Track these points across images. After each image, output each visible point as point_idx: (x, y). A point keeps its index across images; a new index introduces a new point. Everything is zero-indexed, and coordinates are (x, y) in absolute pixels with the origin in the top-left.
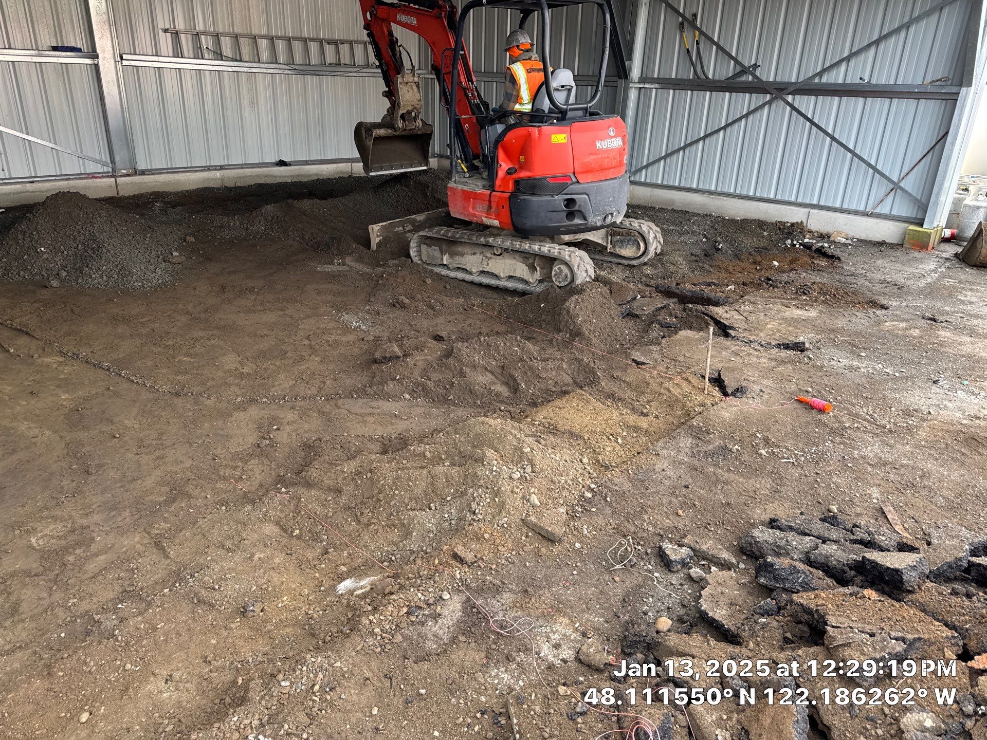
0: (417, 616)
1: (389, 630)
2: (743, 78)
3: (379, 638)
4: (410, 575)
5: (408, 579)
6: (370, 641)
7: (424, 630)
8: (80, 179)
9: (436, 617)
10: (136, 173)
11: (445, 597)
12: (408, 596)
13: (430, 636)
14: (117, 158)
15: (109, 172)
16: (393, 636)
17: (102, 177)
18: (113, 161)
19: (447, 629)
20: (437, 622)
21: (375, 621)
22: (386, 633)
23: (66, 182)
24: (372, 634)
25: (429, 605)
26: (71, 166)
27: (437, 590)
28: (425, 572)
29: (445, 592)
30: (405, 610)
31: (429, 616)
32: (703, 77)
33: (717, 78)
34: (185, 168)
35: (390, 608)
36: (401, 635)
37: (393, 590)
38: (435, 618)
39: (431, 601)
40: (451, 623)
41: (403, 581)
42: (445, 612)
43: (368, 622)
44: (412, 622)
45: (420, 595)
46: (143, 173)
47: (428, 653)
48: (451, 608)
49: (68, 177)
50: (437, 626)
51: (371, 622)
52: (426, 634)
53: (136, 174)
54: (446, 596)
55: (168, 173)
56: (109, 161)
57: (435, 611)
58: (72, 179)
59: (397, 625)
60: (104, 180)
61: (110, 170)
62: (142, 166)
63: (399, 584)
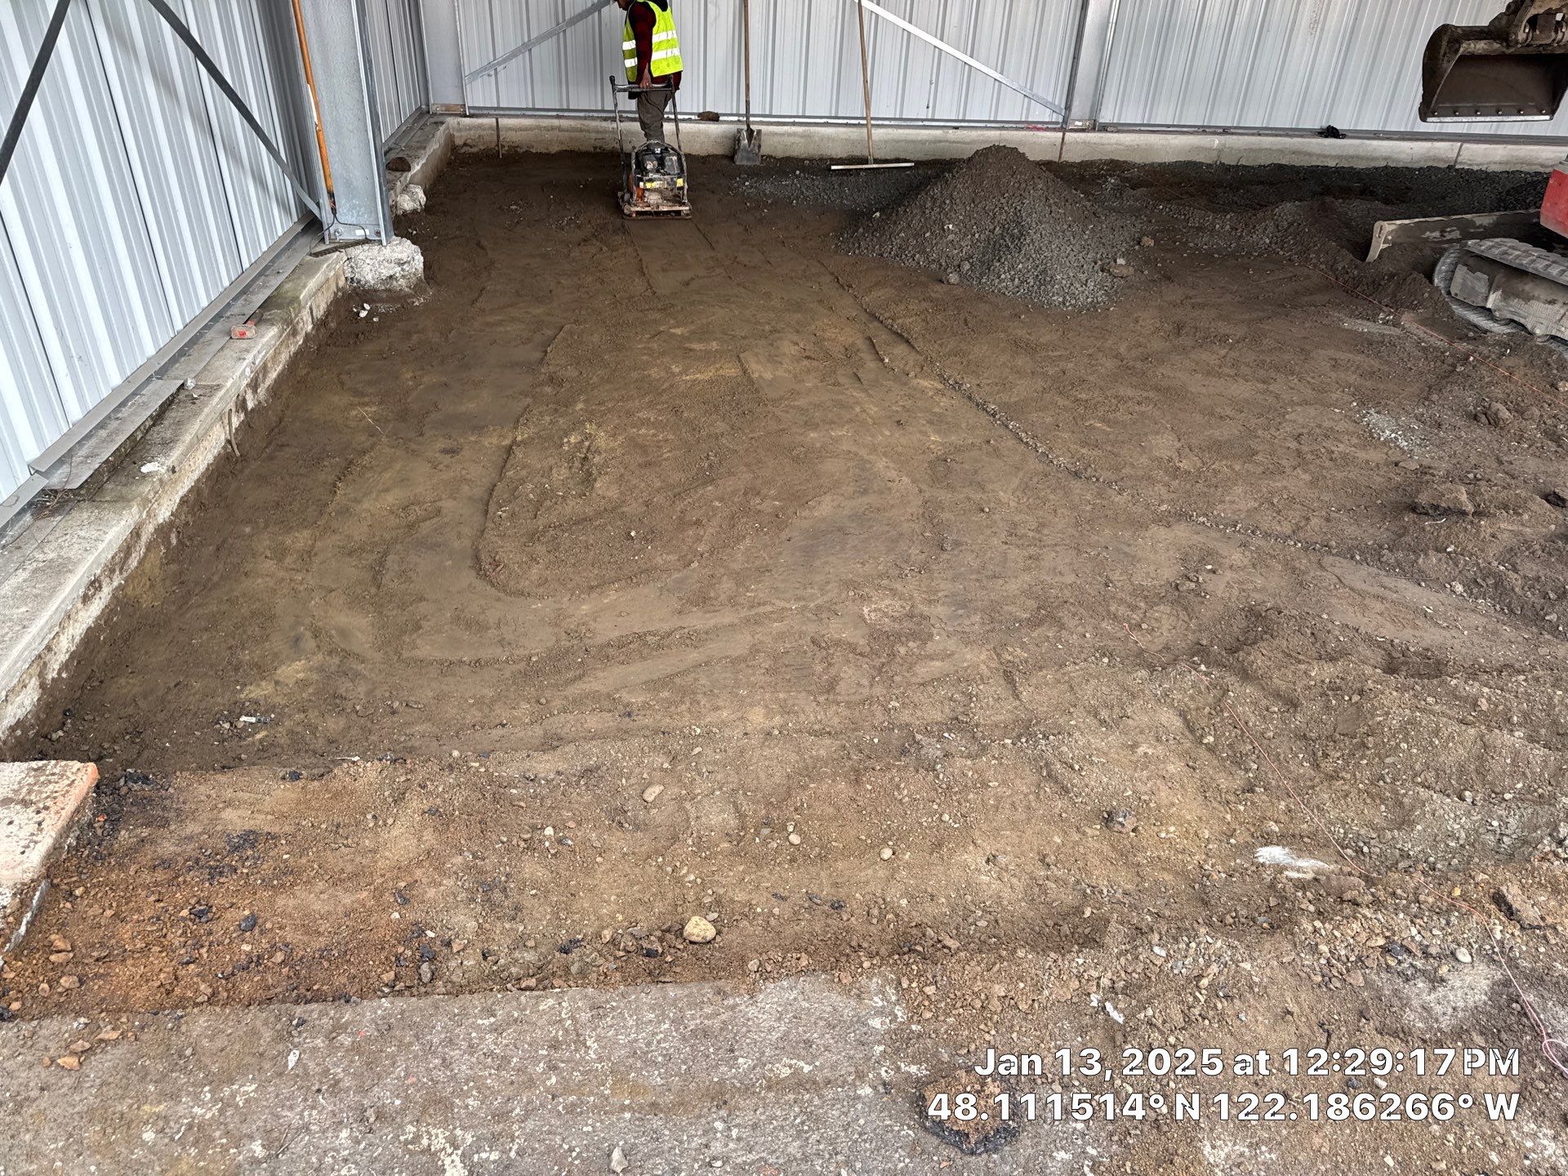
0: (1400, 962)
1: (1345, 960)
3: (1323, 961)
4: (1399, 891)
5: (1394, 894)
6: (1308, 960)
7: (1407, 989)
8: (1017, 129)
9: (1436, 981)
10: (1096, 127)
11: (1460, 957)
12: (1392, 922)
13: (1415, 1003)
14: (1076, 104)
15: (1057, 123)
16: (1348, 971)
17: (1047, 129)
18: (1068, 107)
19: (1450, 1011)
20: (1434, 988)
21: (1323, 933)
22: (1338, 960)
23: (998, 132)
24: (1314, 949)
25: (1426, 955)
26: (1012, 111)
27: (1450, 939)
28: (1431, 900)
29: (1463, 950)
30: (1381, 942)
31: (1424, 972)
34: (1168, 126)
35: (1354, 926)
36: (1364, 975)
37: (1359, 900)
38: (1432, 981)
39: (1433, 951)
40: (1461, 1004)
41: (1381, 894)
42: (1454, 980)
43: (1311, 929)
44: (1388, 966)
45: (1414, 931)
46: (1104, 128)
47: (1406, 1030)
48: (1468, 979)
49: (1003, 125)
50: (1433, 996)
51: (1315, 931)
52: (1409, 998)
53: (1093, 129)
54: (1464, 955)
55: (1141, 131)
56: (1063, 106)
57: (1436, 970)
58: (1007, 129)
59: (1359, 958)
60: (1048, 134)
61: (1061, 120)
62: (1105, 117)
63: (1373, 895)
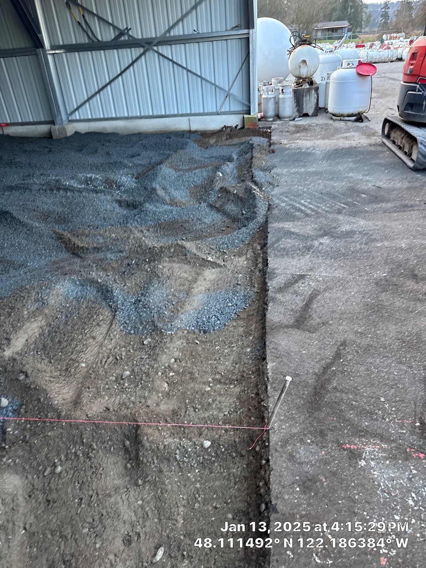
2: (122, 38)
32: (96, 41)
33: (105, 40)
